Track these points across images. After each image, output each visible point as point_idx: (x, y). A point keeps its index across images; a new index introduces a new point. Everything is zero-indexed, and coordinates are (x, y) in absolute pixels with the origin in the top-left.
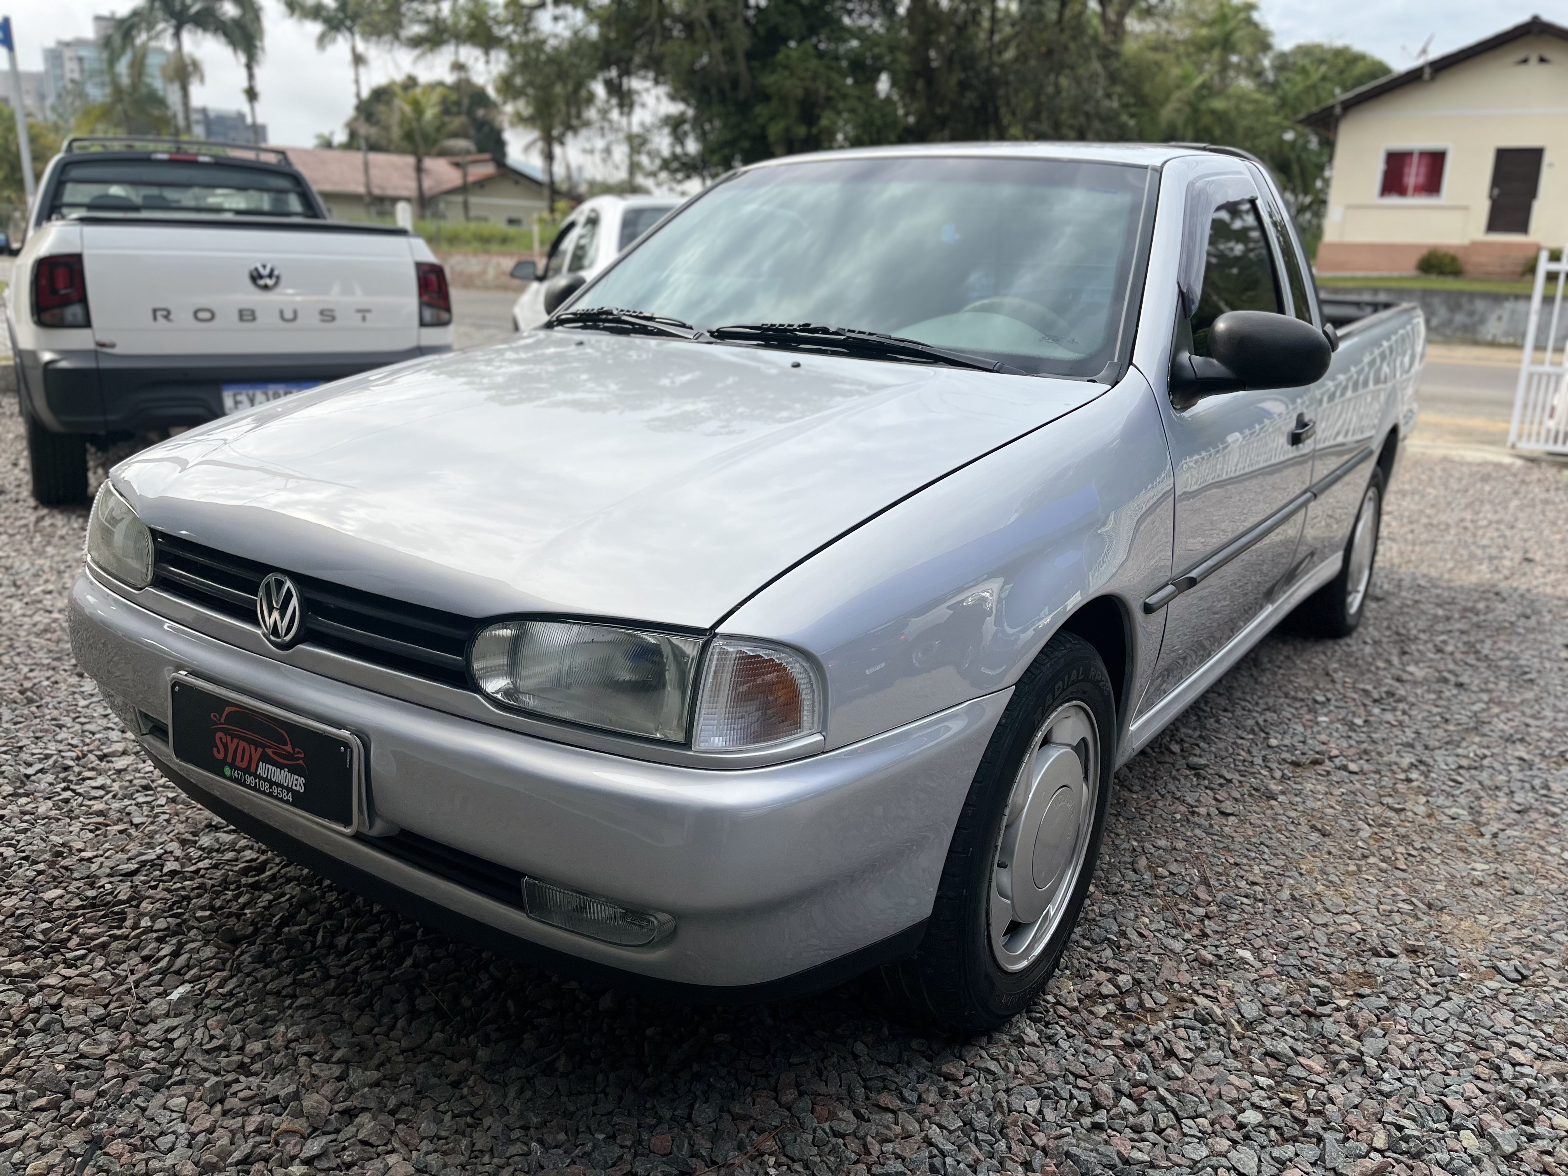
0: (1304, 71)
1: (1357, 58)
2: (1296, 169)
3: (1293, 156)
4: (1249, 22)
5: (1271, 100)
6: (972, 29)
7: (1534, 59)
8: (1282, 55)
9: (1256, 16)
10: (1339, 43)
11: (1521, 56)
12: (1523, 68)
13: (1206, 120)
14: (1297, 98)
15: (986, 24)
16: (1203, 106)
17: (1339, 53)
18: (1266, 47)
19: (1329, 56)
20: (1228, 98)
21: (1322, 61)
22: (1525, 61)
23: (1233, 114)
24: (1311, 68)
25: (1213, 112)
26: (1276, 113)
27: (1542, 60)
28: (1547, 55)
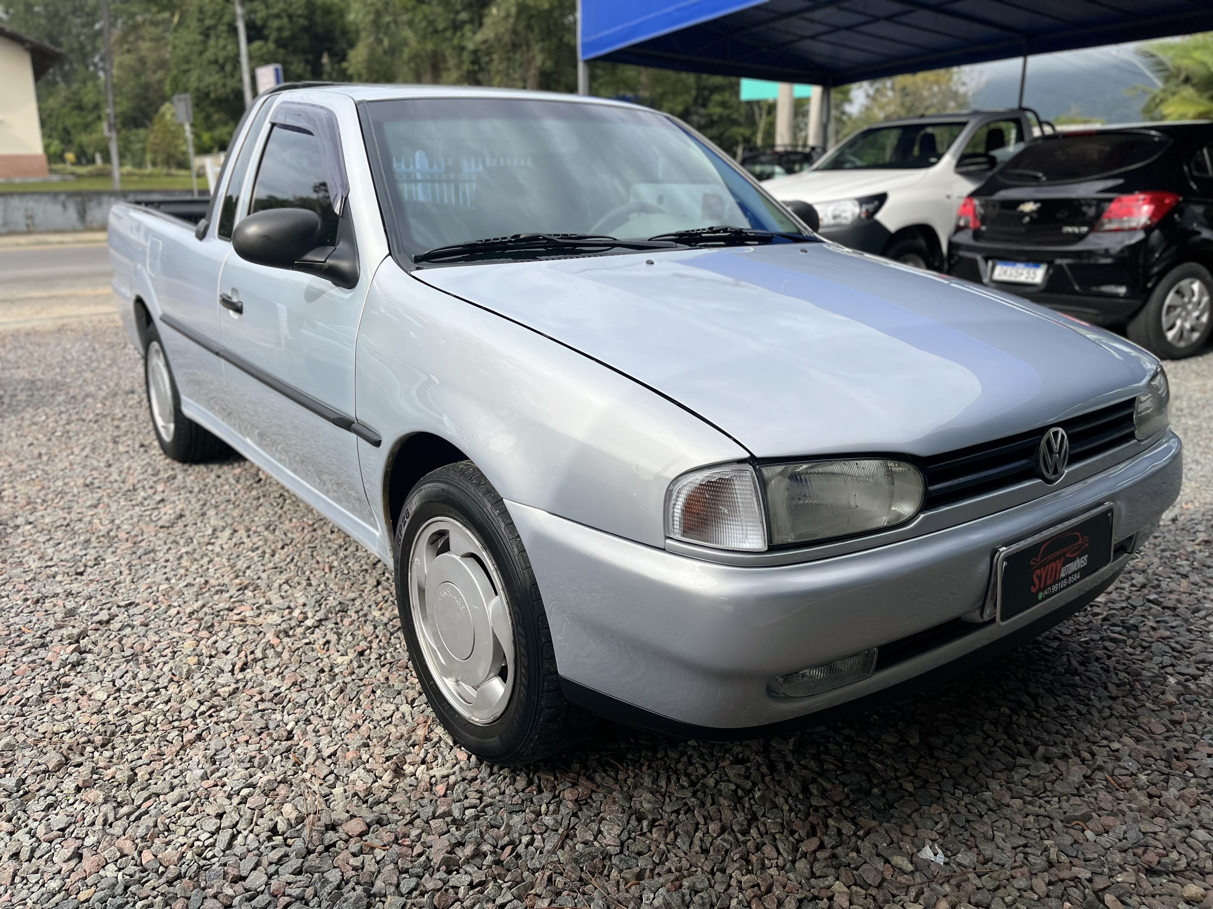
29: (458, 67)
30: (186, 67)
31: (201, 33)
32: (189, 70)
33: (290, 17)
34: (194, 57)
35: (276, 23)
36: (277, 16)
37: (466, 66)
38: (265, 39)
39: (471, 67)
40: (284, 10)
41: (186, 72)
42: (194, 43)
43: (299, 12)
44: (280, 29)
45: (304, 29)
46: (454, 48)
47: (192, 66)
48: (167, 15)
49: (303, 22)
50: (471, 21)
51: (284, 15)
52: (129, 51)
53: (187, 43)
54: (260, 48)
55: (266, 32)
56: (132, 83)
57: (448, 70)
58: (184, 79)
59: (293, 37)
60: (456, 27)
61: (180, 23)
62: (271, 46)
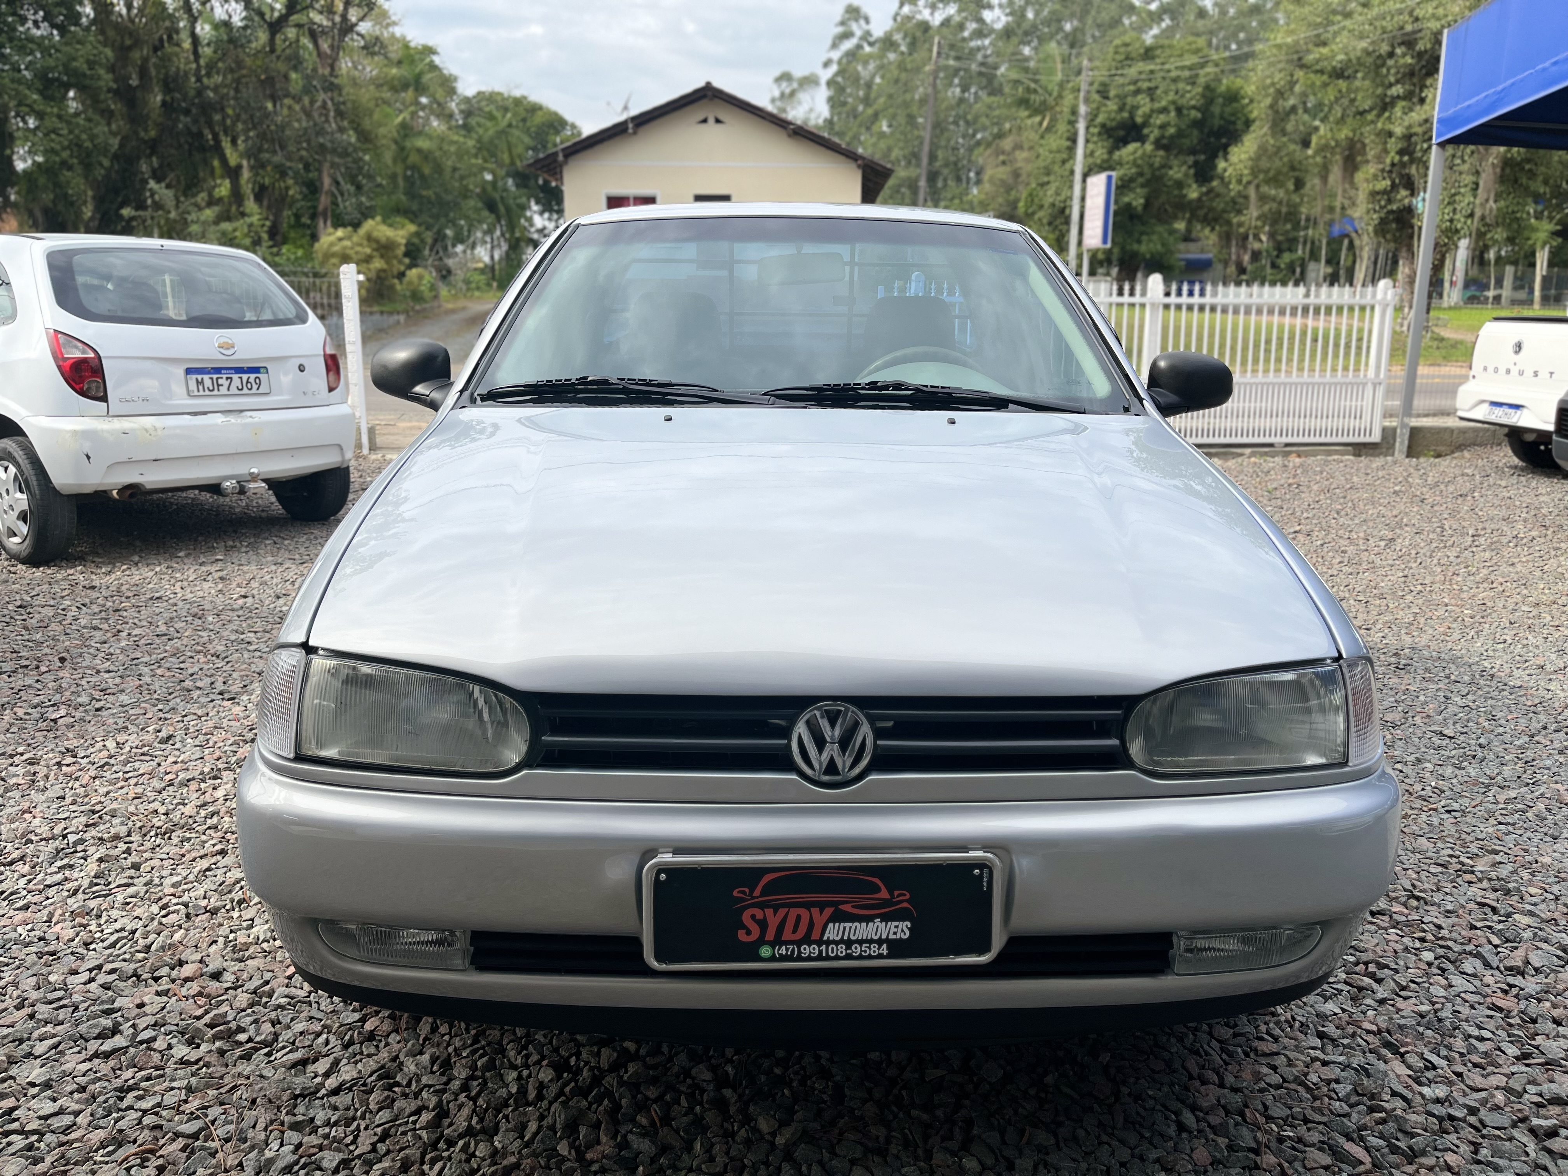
0: (491, 117)
1: (535, 108)
2: (502, 209)
3: (497, 196)
4: (433, 67)
5: (471, 143)
6: (169, 49)
7: (711, 120)
8: (467, 100)
9: (436, 59)
10: (517, 93)
11: (702, 117)
12: (703, 126)
13: (413, 158)
14: (491, 141)
15: (187, 45)
16: (408, 144)
17: (518, 102)
18: (452, 91)
19: (509, 103)
20: (430, 137)
21: (506, 110)
22: (705, 121)
23: (437, 154)
24: (498, 115)
25: (419, 151)
26: (476, 156)
27: (718, 121)
28: (721, 117)
29: (1379, 159)
30: (1046, 179)
31: (1068, 139)
32: (1048, 183)
33: (1179, 110)
34: (1056, 168)
35: (1160, 119)
36: (1164, 110)
37: (1392, 157)
38: (1142, 139)
39: (1397, 158)
40: (1174, 102)
41: (1042, 185)
42: (1059, 151)
43: (1193, 103)
44: (1163, 127)
45: (1196, 124)
46: (1378, 135)
47: (1052, 178)
48: (1037, 119)
49: (1195, 114)
50: (1408, 96)
51: (1172, 108)
52: (1004, 163)
53: (1051, 152)
54: (1135, 152)
55: (1146, 131)
56: (1000, 200)
57: (1367, 162)
58: (1041, 194)
59: (1180, 134)
60: (1385, 105)
61: (1049, 129)
62: (1149, 147)
